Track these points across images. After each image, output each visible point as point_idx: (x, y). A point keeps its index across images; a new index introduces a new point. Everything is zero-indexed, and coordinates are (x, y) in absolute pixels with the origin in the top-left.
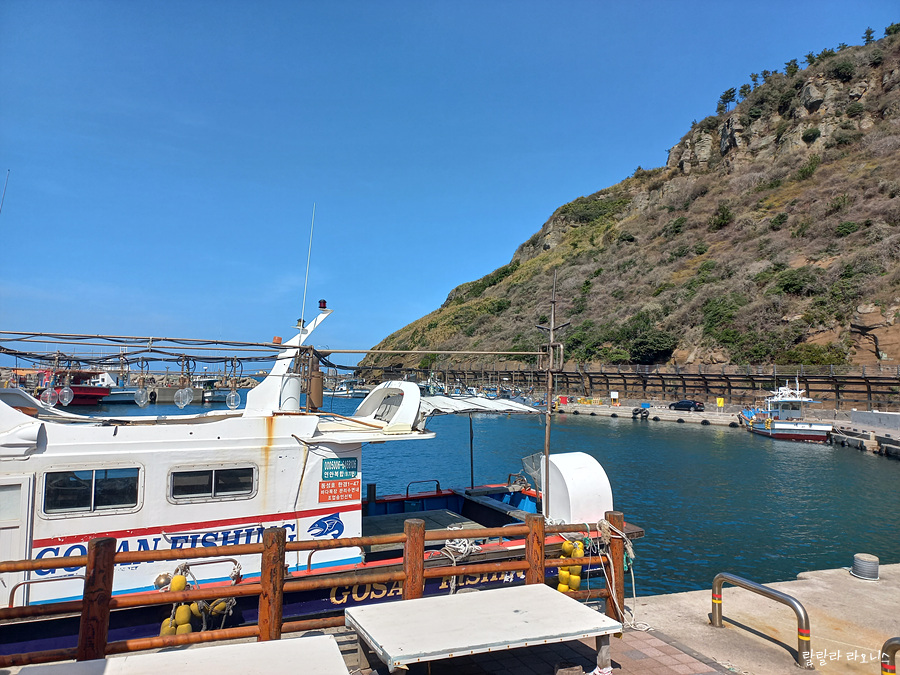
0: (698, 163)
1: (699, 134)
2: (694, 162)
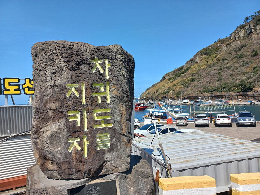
0: (240, 37)
1: (240, 29)
2: (239, 37)
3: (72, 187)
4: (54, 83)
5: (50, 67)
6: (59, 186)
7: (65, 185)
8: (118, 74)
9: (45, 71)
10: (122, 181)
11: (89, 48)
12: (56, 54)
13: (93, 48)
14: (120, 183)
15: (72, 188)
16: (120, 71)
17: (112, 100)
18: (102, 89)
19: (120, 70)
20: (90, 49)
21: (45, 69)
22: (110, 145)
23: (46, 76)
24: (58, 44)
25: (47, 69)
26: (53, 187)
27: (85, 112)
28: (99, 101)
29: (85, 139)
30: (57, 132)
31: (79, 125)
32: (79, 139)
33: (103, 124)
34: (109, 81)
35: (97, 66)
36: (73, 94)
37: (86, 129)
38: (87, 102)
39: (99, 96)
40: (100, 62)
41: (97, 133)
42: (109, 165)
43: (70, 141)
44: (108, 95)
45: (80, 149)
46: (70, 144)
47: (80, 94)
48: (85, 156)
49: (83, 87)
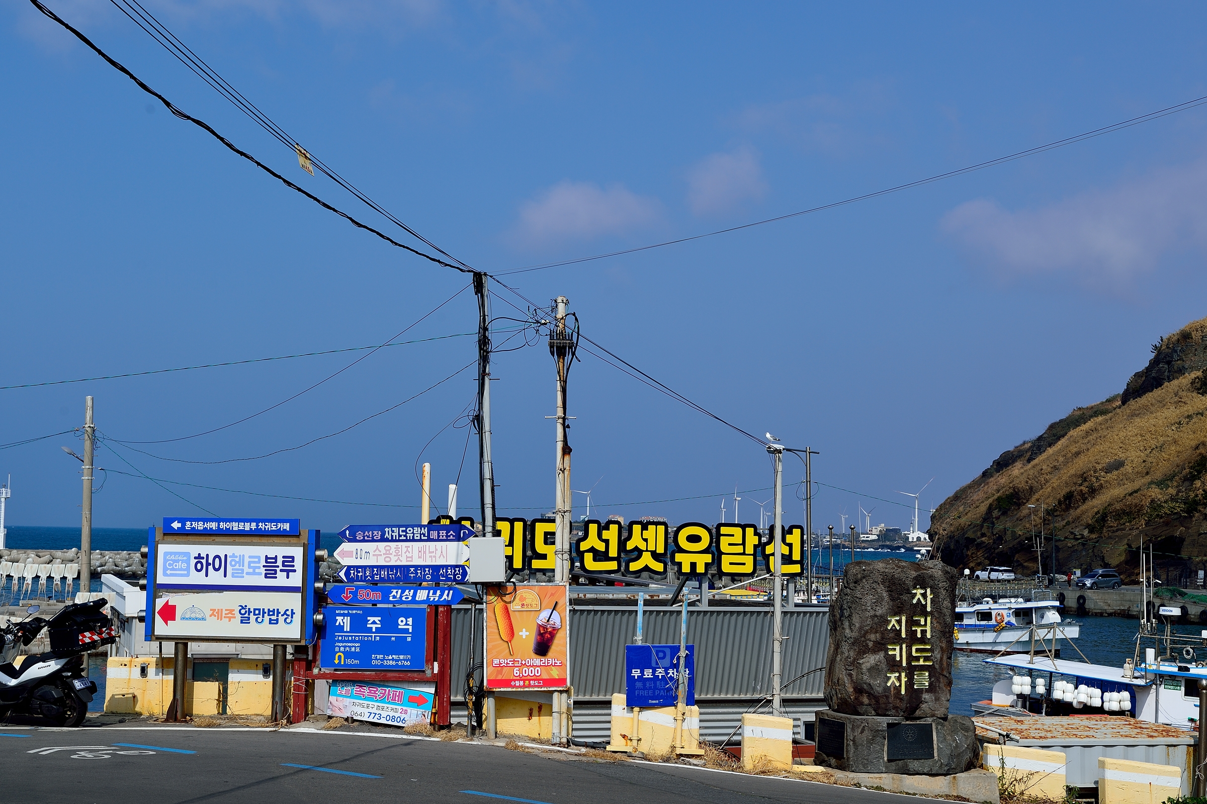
7: (884, 719)
10: (940, 727)
11: (911, 576)
13: (915, 576)
14: (937, 728)
15: (890, 722)
16: (942, 602)
17: (934, 634)
18: (923, 623)
19: (944, 600)
22: (929, 685)
26: (873, 719)
27: (904, 646)
28: (919, 635)
29: (903, 675)
30: (876, 665)
31: (898, 659)
32: (897, 675)
33: (921, 660)
34: (931, 613)
35: (919, 596)
36: (894, 625)
37: (904, 664)
38: (906, 635)
39: (919, 630)
40: (923, 591)
41: (916, 671)
42: (926, 707)
43: (888, 675)
44: (928, 628)
45: (898, 684)
46: (889, 678)
47: (901, 626)
48: (903, 692)
49: (904, 619)
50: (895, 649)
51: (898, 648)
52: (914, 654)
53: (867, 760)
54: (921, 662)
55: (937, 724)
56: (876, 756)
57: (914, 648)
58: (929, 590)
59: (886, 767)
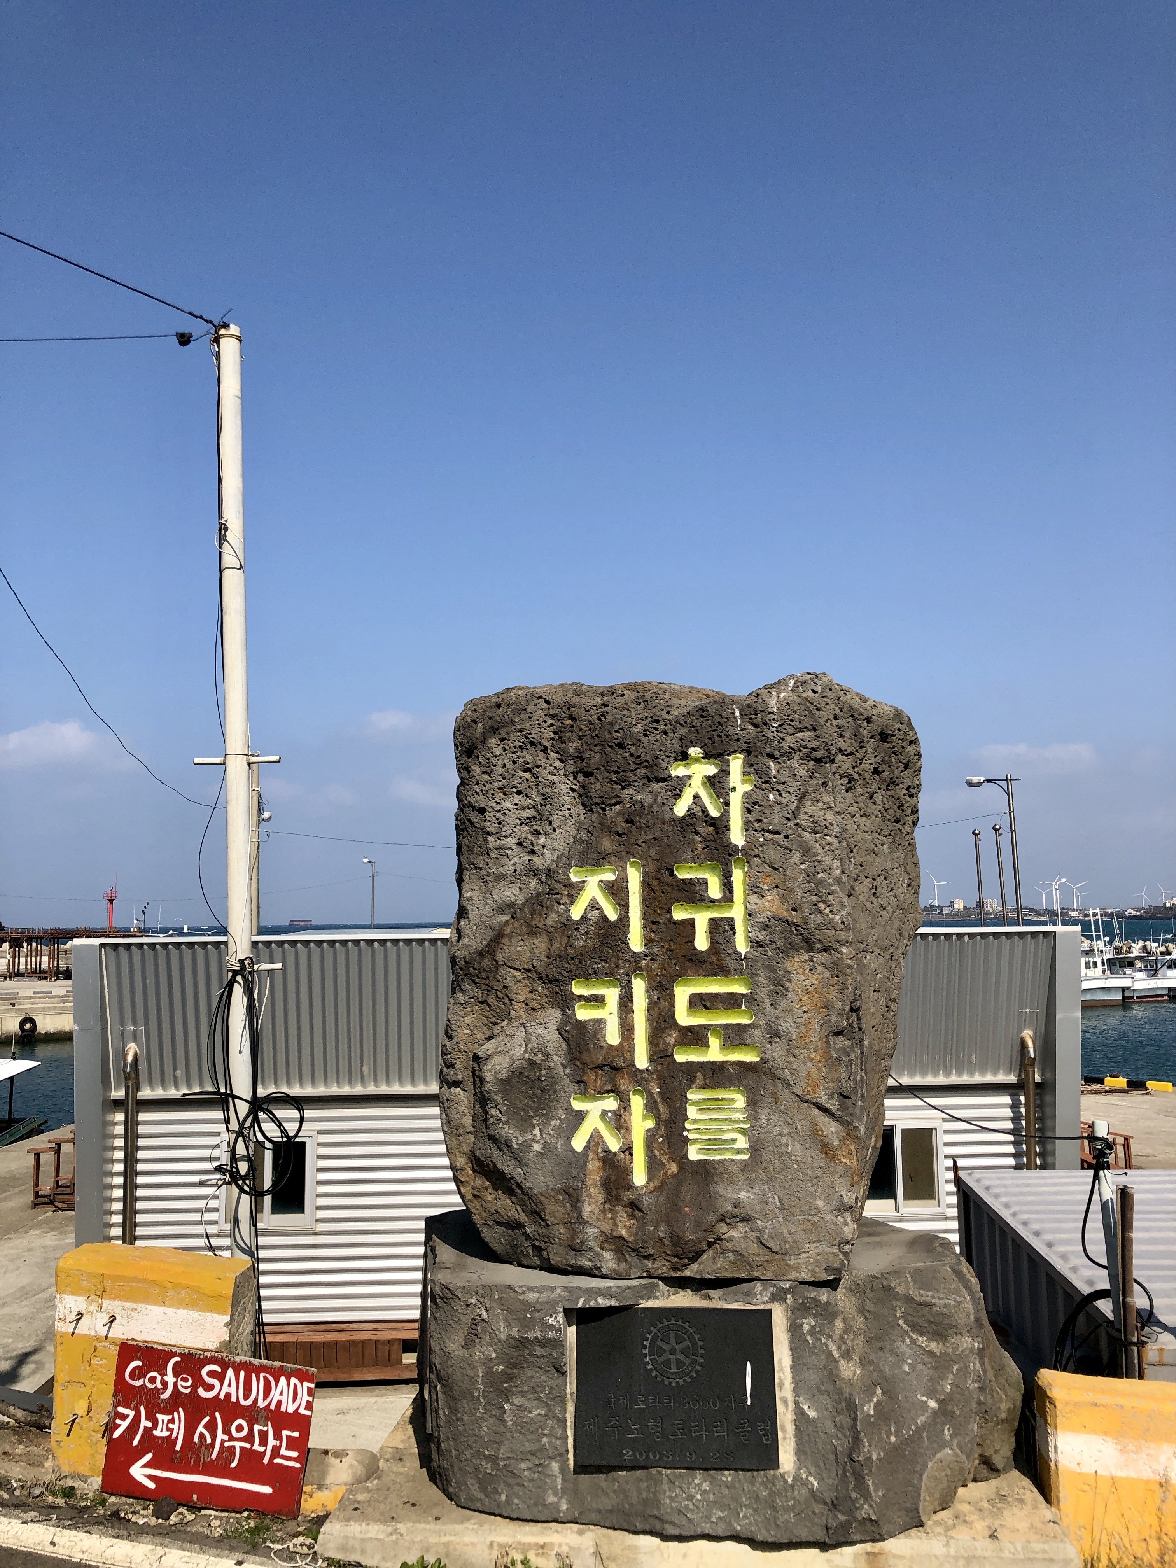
3: (582, 1300)
4: (530, 860)
5: (518, 798)
6: (530, 1289)
7: (555, 1287)
8: (788, 819)
9: (499, 811)
10: (808, 1323)
11: (668, 713)
12: (540, 744)
13: (685, 711)
14: (794, 1329)
15: (580, 1305)
16: (798, 808)
17: (761, 936)
18: (715, 891)
19: (800, 800)
20: (671, 717)
21: (498, 807)
22: (751, 1146)
23: (503, 834)
24: (548, 702)
25: (508, 804)
26: (510, 1287)
27: (639, 986)
28: (702, 943)
29: (637, 1102)
30: (531, 1062)
31: (613, 1037)
32: (611, 1103)
33: (714, 1042)
34: (748, 854)
35: (696, 787)
36: (594, 905)
37: (642, 1060)
38: (648, 942)
39: (702, 919)
40: (711, 770)
41: (690, 1084)
42: (745, 1238)
43: (577, 1105)
44: (737, 912)
45: (614, 1145)
46: (580, 1117)
47: (623, 905)
48: (639, 1176)
49: (634, 877)
50: (598, 1001)
51: (612, 994)
52: (684, 1017)
53: (494, 1460)
54: (714, 1052)
55: (798, 1311)
56: (528, 1446)
57: (682, 994)
58: (736, 764)
59: (574, 1495)
